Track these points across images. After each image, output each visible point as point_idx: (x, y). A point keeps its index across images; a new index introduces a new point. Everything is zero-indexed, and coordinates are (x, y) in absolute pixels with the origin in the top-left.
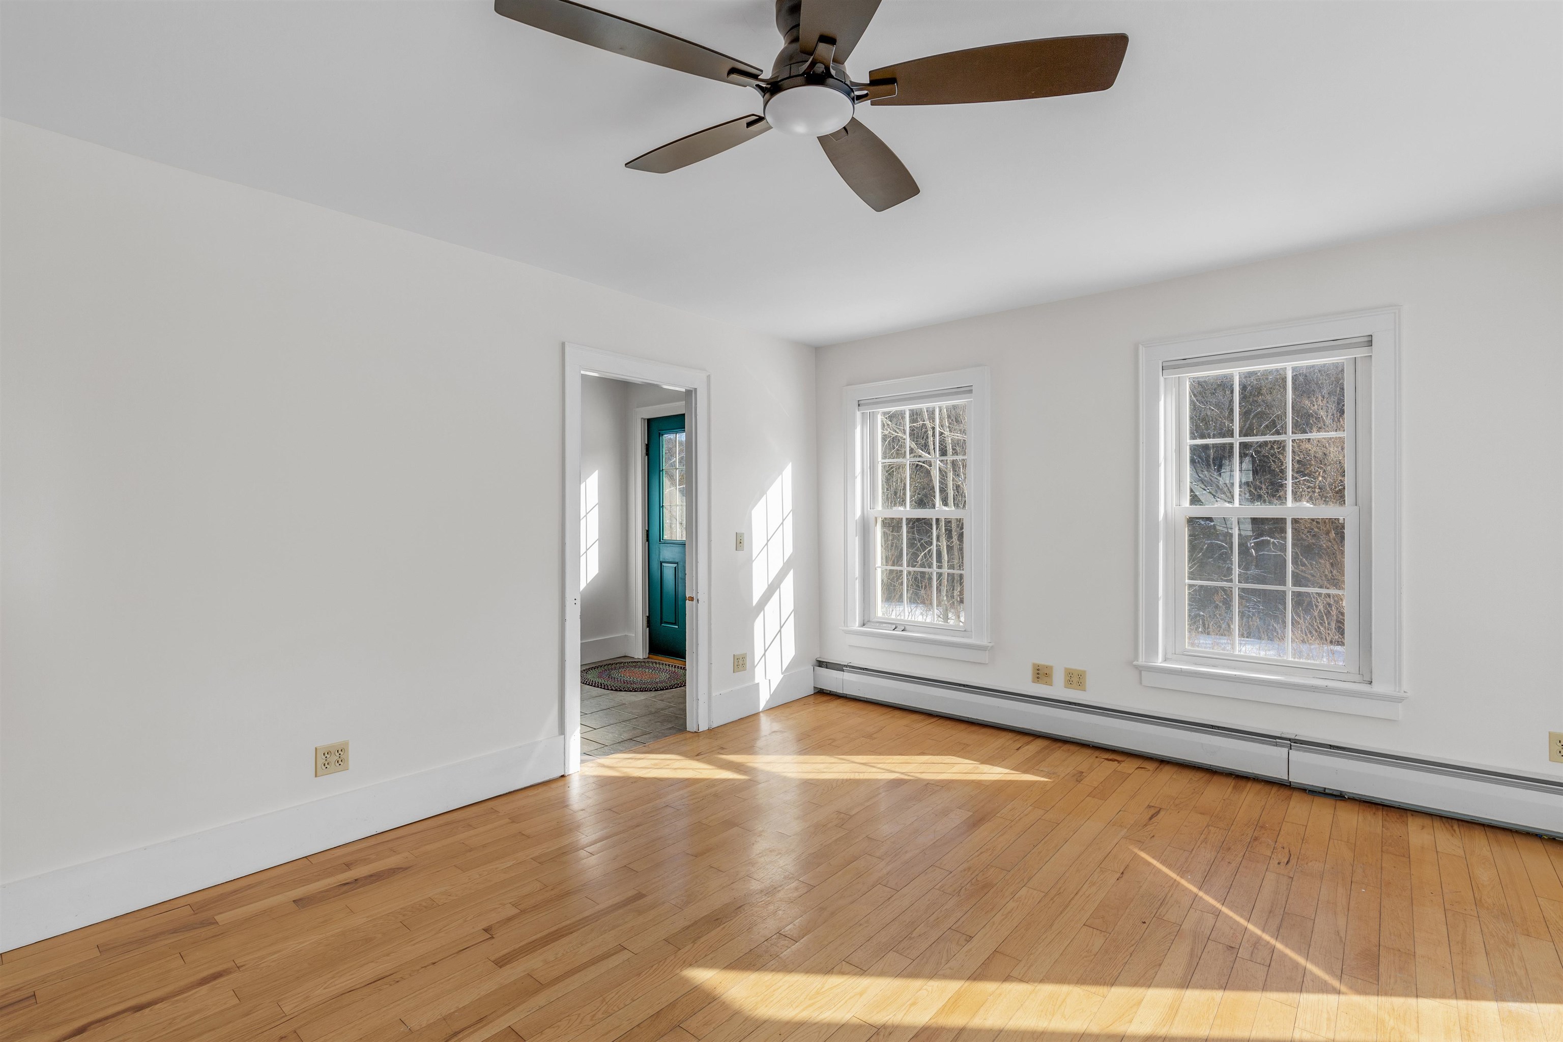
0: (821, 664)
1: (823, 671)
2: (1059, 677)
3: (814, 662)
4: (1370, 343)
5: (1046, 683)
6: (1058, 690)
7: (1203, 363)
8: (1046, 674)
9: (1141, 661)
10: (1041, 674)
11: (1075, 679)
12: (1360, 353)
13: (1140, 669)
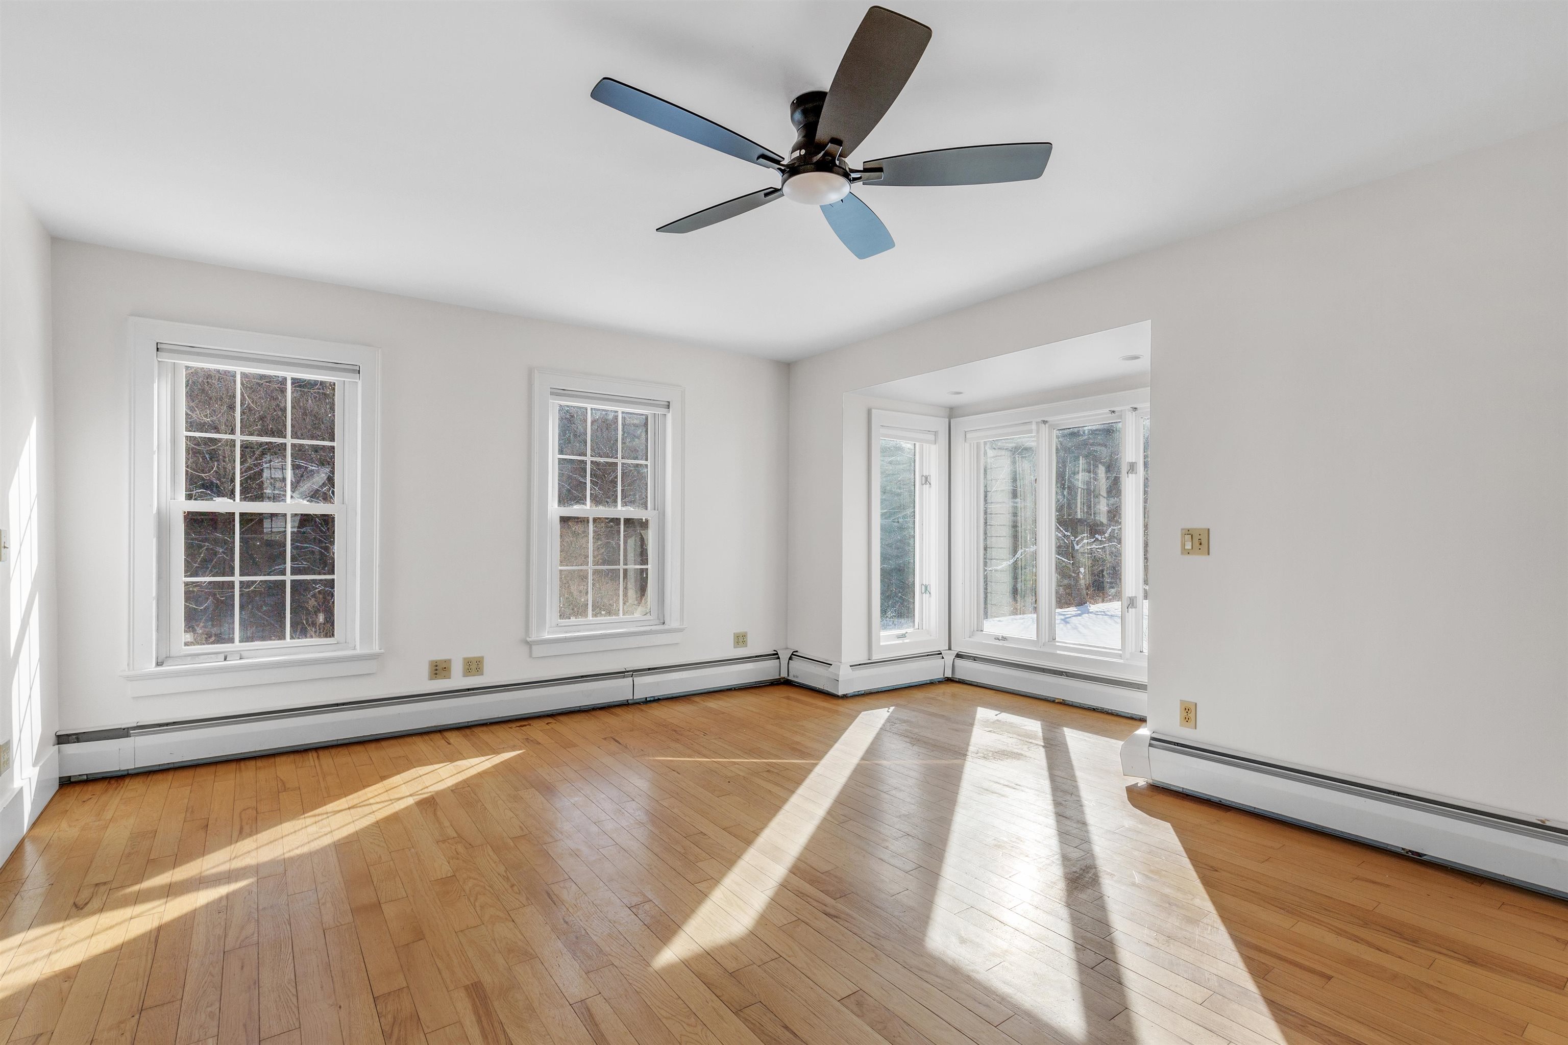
0: (62, 739)
1: (71, 749)
2: (457, 668)
3: (53, 739)
4: (668, 407)
5: (445, 677)
6: (457, 681)
7: (577, 396)
8: (445, 668)
9: (533, 637)
10: (439, 669)
11: (473, 666)
12: (660, 411)
13: (529, 644)
